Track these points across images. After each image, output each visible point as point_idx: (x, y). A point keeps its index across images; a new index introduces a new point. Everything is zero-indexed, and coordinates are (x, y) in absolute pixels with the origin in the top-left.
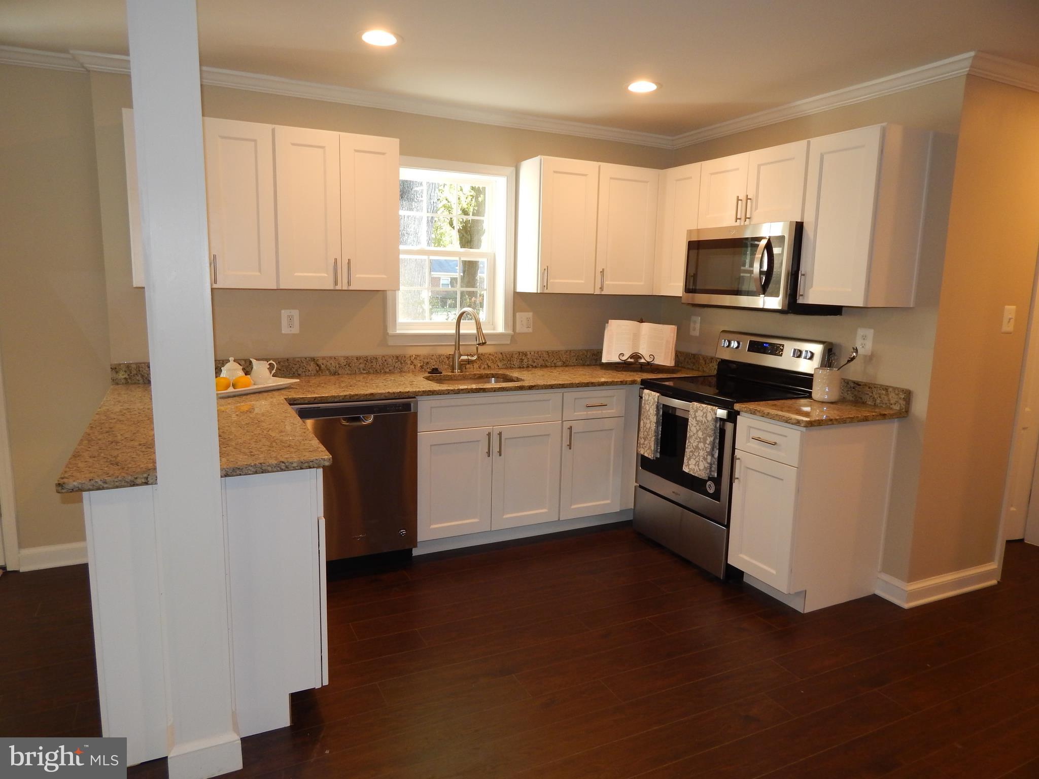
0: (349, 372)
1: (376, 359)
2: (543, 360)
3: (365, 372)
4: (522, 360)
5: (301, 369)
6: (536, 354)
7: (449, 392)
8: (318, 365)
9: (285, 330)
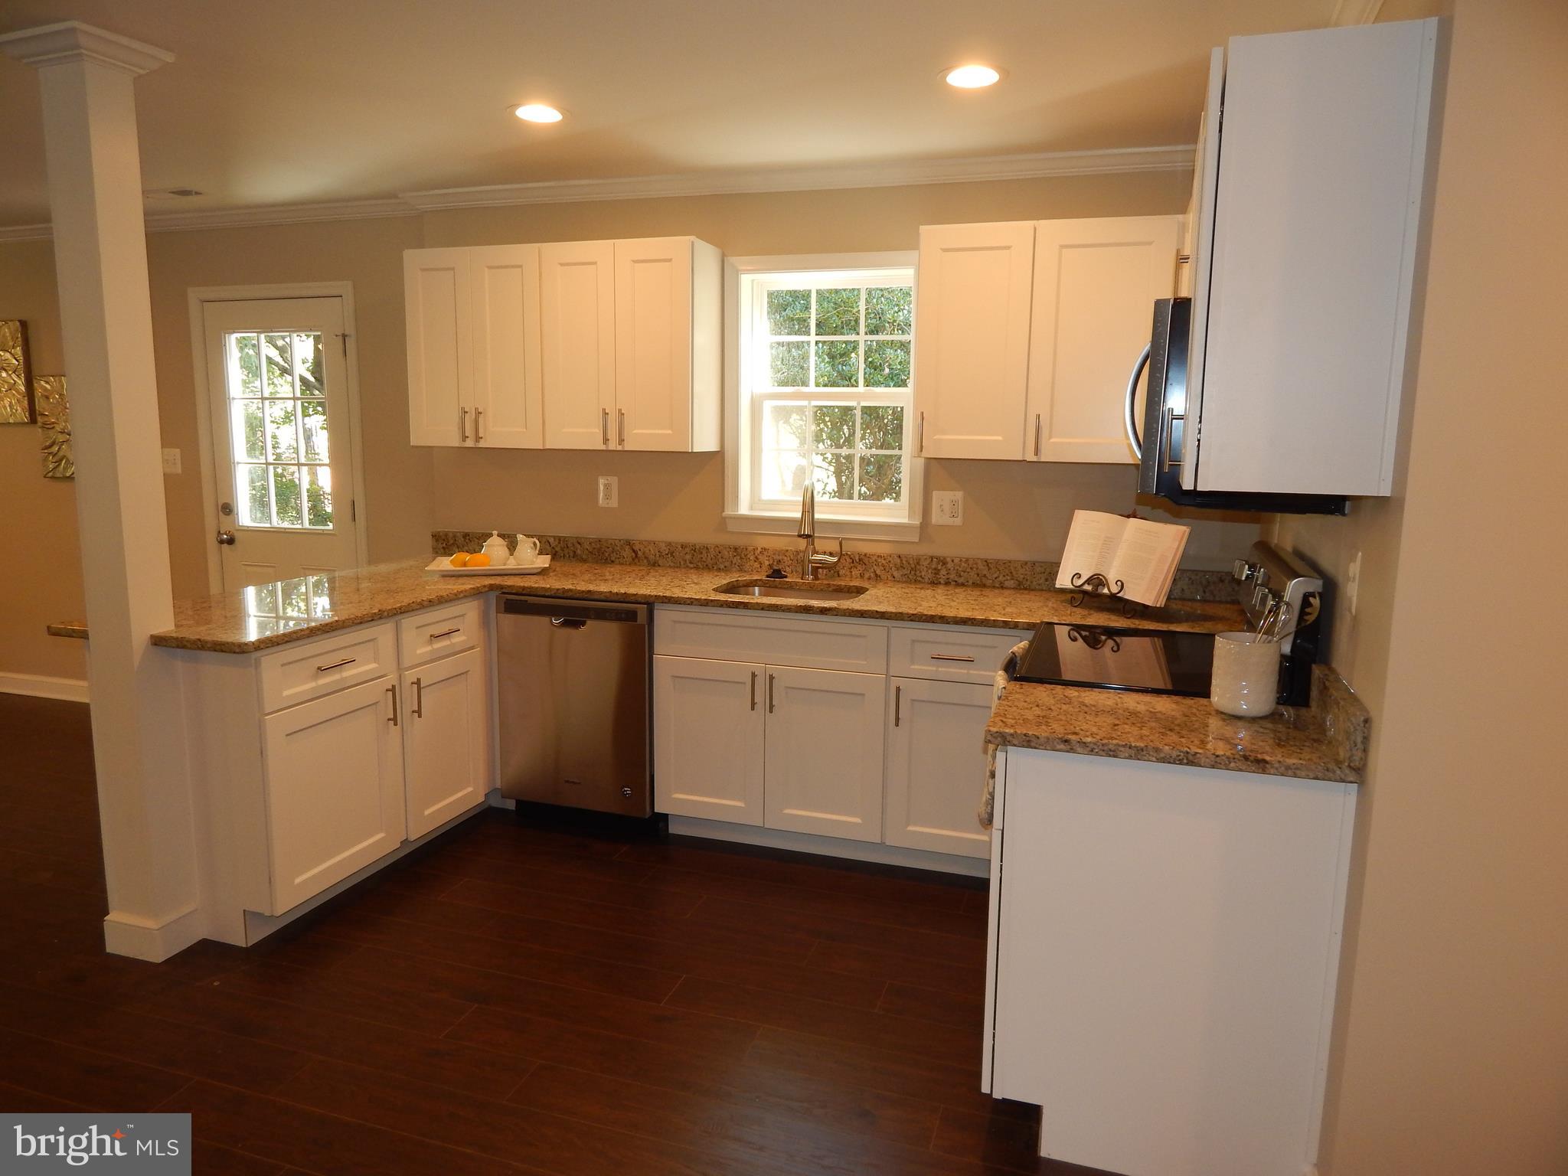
0: (672, 564)
2: (978, 575)
3: (692, 566)
4: (937, 571)
5: (615, 554)
6: (963, 564)
7: (692, 602)
8: (634, 551)
9: (601, 502)
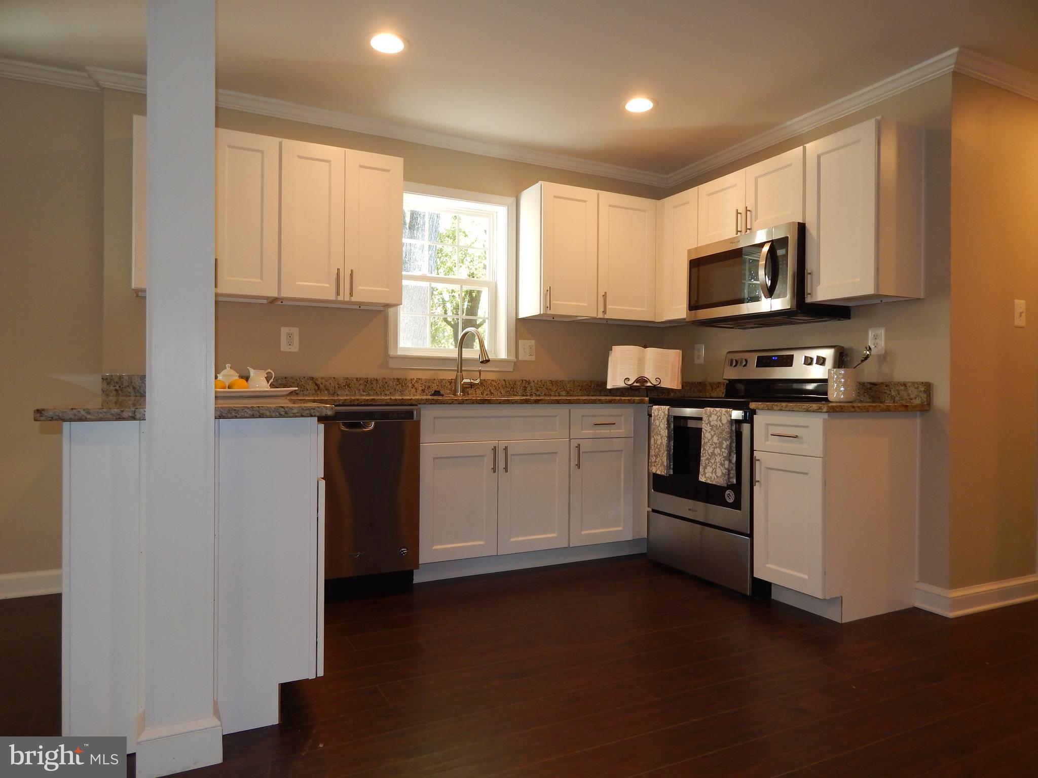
0: (348, 393)
1: (377, 380)
2: (547, 389)
4: (525, 388)
6: (539, 383)
7: (453, 402)
8: (316, 385)
9: (284, 347)
